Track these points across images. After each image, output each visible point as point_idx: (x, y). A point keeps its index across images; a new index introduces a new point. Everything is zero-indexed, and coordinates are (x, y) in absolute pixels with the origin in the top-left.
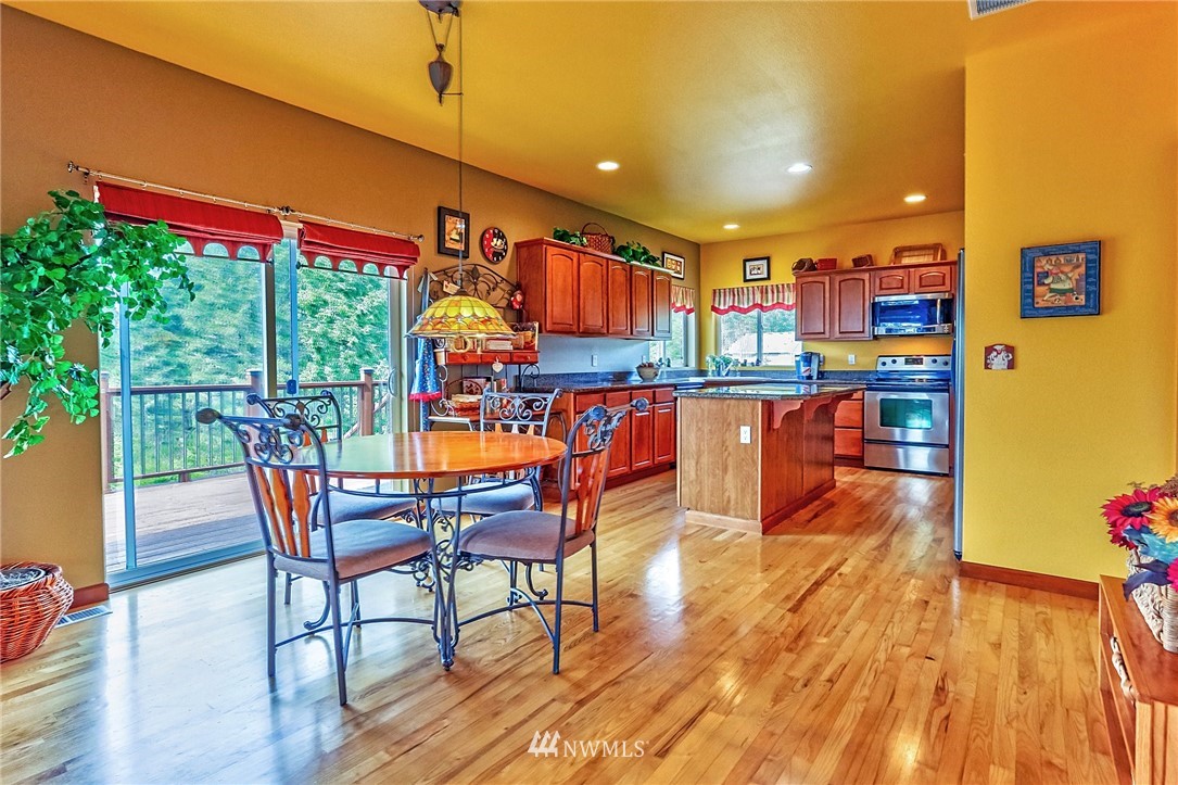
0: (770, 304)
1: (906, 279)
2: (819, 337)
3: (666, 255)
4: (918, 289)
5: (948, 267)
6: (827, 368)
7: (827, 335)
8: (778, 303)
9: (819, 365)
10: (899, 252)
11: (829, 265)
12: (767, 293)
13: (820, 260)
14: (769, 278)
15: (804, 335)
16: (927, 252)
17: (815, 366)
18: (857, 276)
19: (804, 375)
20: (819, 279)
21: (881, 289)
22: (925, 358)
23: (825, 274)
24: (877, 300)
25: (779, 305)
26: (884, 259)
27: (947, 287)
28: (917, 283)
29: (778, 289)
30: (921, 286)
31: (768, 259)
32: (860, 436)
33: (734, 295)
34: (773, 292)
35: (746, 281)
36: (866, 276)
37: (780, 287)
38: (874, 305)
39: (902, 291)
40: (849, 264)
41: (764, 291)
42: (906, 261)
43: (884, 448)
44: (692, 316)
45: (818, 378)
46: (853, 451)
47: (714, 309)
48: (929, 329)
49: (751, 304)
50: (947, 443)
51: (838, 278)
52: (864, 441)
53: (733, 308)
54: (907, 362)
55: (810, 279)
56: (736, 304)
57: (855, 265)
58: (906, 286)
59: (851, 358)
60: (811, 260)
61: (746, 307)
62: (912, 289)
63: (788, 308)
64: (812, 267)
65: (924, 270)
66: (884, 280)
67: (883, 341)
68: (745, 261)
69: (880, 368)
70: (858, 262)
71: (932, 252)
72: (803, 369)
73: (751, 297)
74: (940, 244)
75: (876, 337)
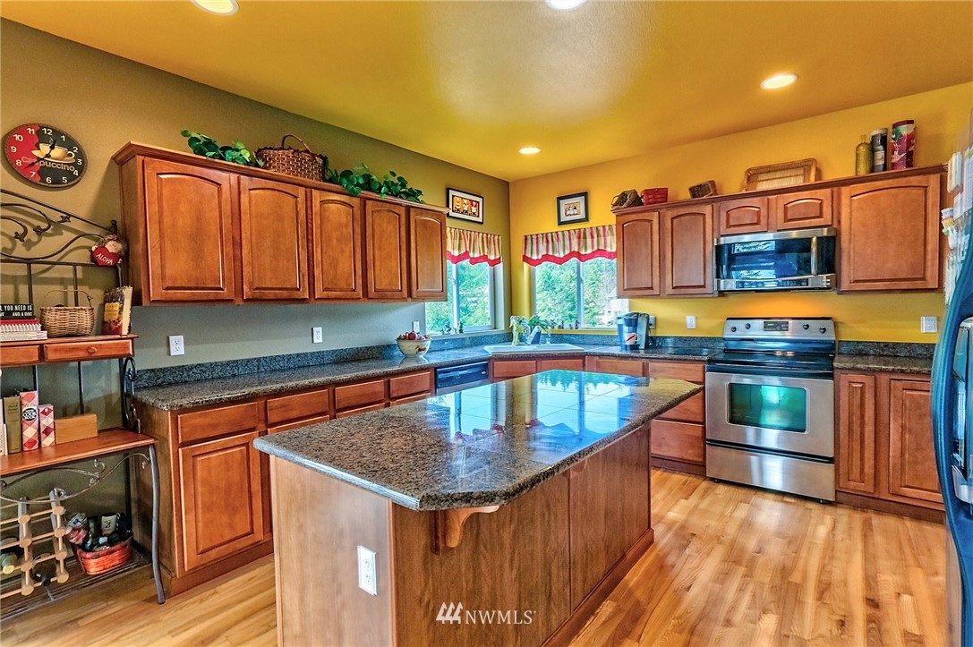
0: (589, 251)
1: (764, 212)
2: (646, 292)
3: (452, 193)
4: (781, 224)
5: (827, 191)
6: (660, 333)
7: (656, 291)
8: (598, 250)
9: (648, 329)
10: (752, 176)
11: (658, 197)
12: (585, 238)
13: (647, 192)
14: (586, 219)
15: (629, 290)
16: (793, 172)
17: (642, 331)
18: (694, 210)
19: (628, 343)
20: (646, 216)
21: (729, 226)
22: (790, 322)
23: (654, 210)
24: (723, 241)
25: (600, 253)
26: (733, 183)
27: (827, 218)
28: (781, 215)
29: (599, 232)
30: (787, 220)
31: (585, 194)
32: (699, 433)
33: (548, 241)
34: (592, 237)
35: (560, 223)
36: (707, 210)
37: (601, 229)
38: (719, 249)
39: (757, 228)
40: (687, 196)
41: (581, 236)
42: (763, 186)
43: (733, 454)
44: (500, 268)
45: (647, 347)
46: (691, 455)
47: (526, 259)
48: (799, 282)
49: (567, 252)
50: (831, 455)
51: (670, 214)
52: (706, 441)
53: (547, 258)
54: (766, 327)
55: (634, 217)
56: (551, 253)
57: (694, 196)
58: (763, 221)
59: (690, 320)
60: (635, 192)
61: (562, 255)
62: (773, 225)
63: (611, 256)
64: (637, 201)
65: (791, 196)
66: (732, 214)
67: (732, 298)
68: (559, 199)
69: (728, 334)
70: (696, 191)
71: (802, 171)
72: (626, 336)
73: (567, 243)
74: (812, 161)
75: (722, 293)
